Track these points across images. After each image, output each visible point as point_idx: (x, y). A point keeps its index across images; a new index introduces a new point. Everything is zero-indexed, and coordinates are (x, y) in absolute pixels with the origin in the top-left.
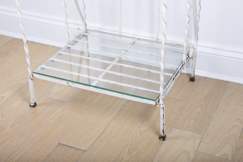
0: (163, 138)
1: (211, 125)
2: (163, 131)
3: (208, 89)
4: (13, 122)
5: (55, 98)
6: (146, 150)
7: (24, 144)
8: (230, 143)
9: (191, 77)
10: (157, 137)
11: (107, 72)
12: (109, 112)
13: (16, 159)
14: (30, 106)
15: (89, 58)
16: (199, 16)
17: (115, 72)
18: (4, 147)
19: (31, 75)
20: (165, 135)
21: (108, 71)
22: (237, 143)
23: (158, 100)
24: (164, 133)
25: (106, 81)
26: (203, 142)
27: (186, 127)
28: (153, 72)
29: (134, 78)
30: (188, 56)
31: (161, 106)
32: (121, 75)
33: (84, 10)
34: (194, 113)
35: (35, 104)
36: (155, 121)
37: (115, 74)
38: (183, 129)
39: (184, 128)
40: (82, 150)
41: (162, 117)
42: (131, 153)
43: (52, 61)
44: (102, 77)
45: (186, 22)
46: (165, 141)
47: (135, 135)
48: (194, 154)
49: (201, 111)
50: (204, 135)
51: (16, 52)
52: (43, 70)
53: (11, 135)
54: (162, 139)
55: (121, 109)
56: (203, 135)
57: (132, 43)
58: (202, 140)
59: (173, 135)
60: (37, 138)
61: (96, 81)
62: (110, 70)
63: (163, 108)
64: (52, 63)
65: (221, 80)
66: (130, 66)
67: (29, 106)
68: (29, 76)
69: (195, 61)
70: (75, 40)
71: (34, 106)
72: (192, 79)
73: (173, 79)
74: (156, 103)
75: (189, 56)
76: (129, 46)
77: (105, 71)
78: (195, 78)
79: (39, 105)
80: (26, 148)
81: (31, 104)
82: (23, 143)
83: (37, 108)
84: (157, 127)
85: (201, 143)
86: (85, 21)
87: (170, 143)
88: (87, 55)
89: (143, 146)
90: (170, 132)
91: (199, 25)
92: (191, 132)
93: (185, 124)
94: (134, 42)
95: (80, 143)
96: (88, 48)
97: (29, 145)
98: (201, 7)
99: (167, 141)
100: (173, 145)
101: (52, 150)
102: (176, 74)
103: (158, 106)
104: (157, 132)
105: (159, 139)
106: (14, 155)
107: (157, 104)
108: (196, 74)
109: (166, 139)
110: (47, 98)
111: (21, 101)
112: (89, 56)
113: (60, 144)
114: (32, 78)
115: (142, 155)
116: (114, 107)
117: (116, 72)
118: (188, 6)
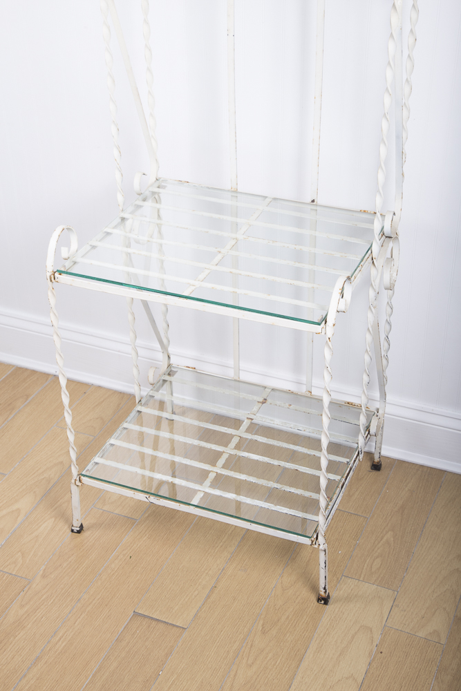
0: (325, 600)
1: (411, 569)
2: (325, 588)
3: (407, 489)
4: (43, 567)
5: (115, 512)
6: (294, 625)
7: (71, 615)
8: (445, 609)
9: (374, 461)
10: (314, 598)
11: (219, 472)
12: (222, 543)
13: (62, 647)
14: (72, 531)
15: (174, 417)
16: (387, 359)
17: (233, 472)
18: (35, 621)
19: (78, 479)
20: (329, 596)
21: (218, 469)
22: (457, 607)
23: (315, 536)
24: (325, 592)
25: (217, 492)
26: (397, 606)
27: (365, 575)
28: (304, 471)
29: (269, 485)
30: (367, 432)
31: (321, 547)
32: (244, 479)
33: (166, 332)
34: (380, 544)
35: (81, 526)
36: (308, 561)
37: (234, 476)
38: (361, 579)
39: (362, 576)
40: (177, 627)
41: (322, 565)
42: (267, 632)
43: (112, 445)
44: (209, 484)
45: (364, 383)
46: (327, 606)
47: (273, 593)
48: (380, 633)
49: (392, 539)
50: (398, 592)
51: (28, 401)
52: (96, 467)
53: (44, 597)
54: (323, 602)
55: (244, 535)
56: (396, 593)
57: (261, 400)
58: (395, 604)
59: (342, 591)
60: (94, 602)
61: (199, 492)
62: (224, 467)
63: (325, 550)
64: (111, 448)
65: (431, 468)
66: (261, 457)
67: (69, 531)
68: (73, 481)
69: (382, 436)
70: (150, 394)
71: (79, 532)
72: (376, 467)
73: (340, 486)
74: (312, 542)
75: (369, 432)
76: (255, 409)
77: (215, 469)
78: (381, 464)
79: (88, 529)
80: (77, 623)
81: (73, 528)
82: (70, 613)
83: (84, 534)
84: (312, 576)
85: (393, 608)
86: (167, 351)
87: (337, 610)
88: (170, 410)
89: (288, 617)
90: (336, 586)
91: (388, 373)
92: (375, 586)
93: (365, 568)
94: (265, 399)
95: (174, 611)
96: (172, 394)
97: (82, 617)
98: (389, 345)
99: (333, 606)
100: (344, 614)
101: (123, 627)
102: (346, 475)
103: (316, 546)
104: (314, 588)
105: (318, 601)
106: (57, 639)
107: (314, 543)
108: (384, 453)
109: (331, 601)
110: (102, 511)
111: (53, 519)
112: (173, 413)
113: (136, 614)
114: (80, 484)
115: (288, 635)
116: (230, 532)
117: (235, 471)
118: (367, 358)
